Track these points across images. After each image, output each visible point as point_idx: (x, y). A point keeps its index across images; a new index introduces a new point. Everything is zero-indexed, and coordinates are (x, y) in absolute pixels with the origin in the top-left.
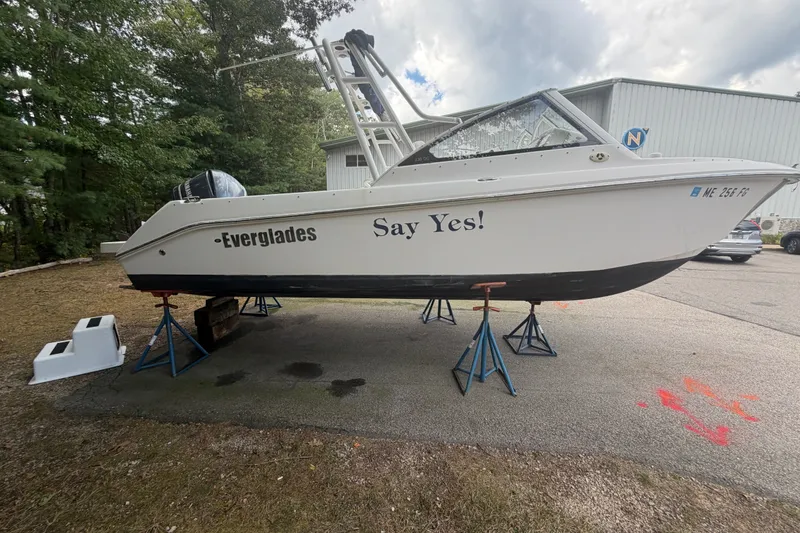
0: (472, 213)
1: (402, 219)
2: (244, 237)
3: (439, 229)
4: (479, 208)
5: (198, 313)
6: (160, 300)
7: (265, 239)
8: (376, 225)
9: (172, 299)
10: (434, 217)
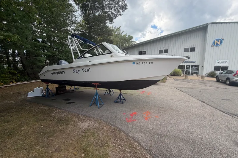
0: (88, 68)
1: (77, 69)
2: (55, 73)
3: (83, 72)
4: (89, 67)
5: (56, 88)
6: (46, 84)
7: (58, 73)
8: (74, 71)
9: (48, 84)
10: (82, 69)
